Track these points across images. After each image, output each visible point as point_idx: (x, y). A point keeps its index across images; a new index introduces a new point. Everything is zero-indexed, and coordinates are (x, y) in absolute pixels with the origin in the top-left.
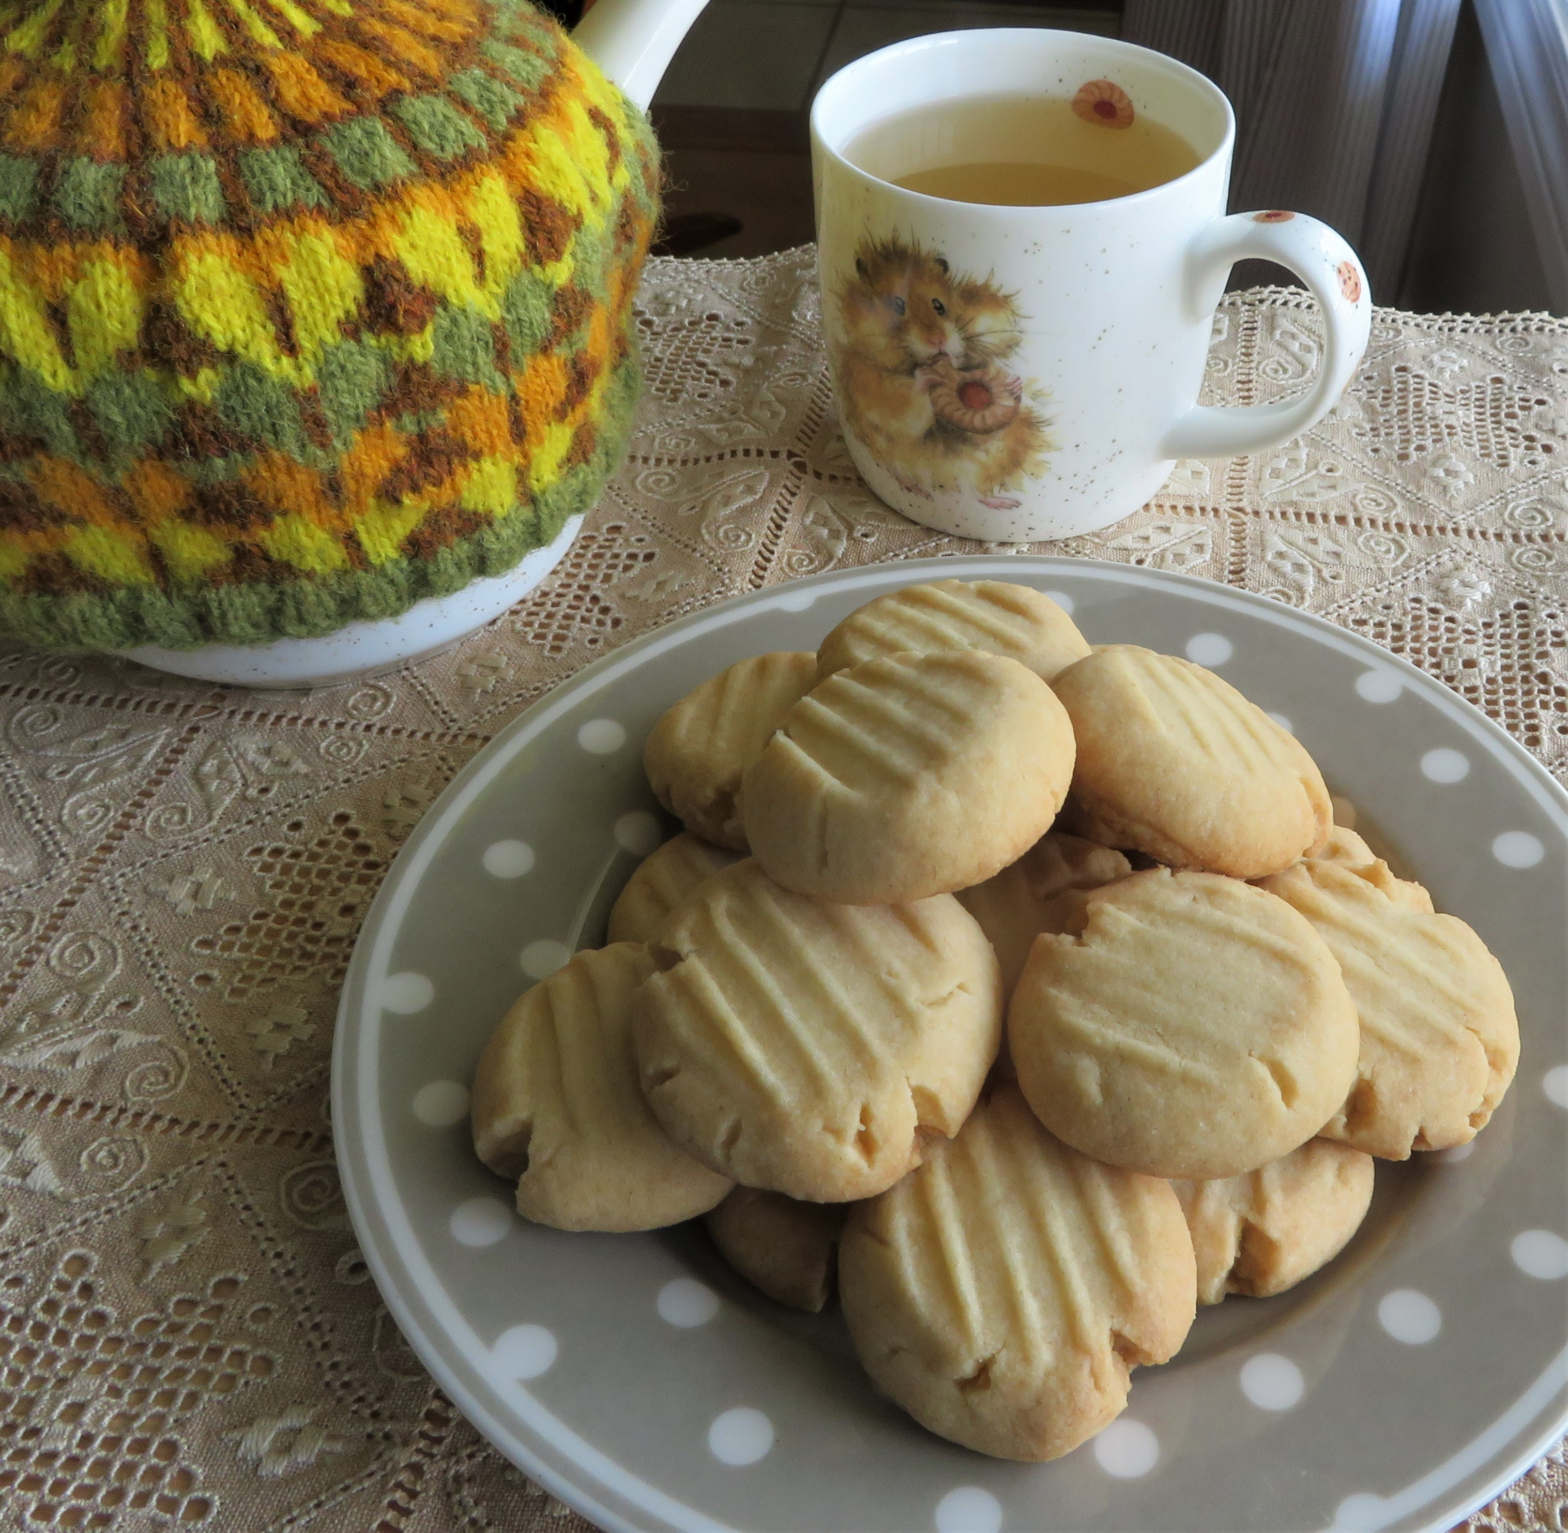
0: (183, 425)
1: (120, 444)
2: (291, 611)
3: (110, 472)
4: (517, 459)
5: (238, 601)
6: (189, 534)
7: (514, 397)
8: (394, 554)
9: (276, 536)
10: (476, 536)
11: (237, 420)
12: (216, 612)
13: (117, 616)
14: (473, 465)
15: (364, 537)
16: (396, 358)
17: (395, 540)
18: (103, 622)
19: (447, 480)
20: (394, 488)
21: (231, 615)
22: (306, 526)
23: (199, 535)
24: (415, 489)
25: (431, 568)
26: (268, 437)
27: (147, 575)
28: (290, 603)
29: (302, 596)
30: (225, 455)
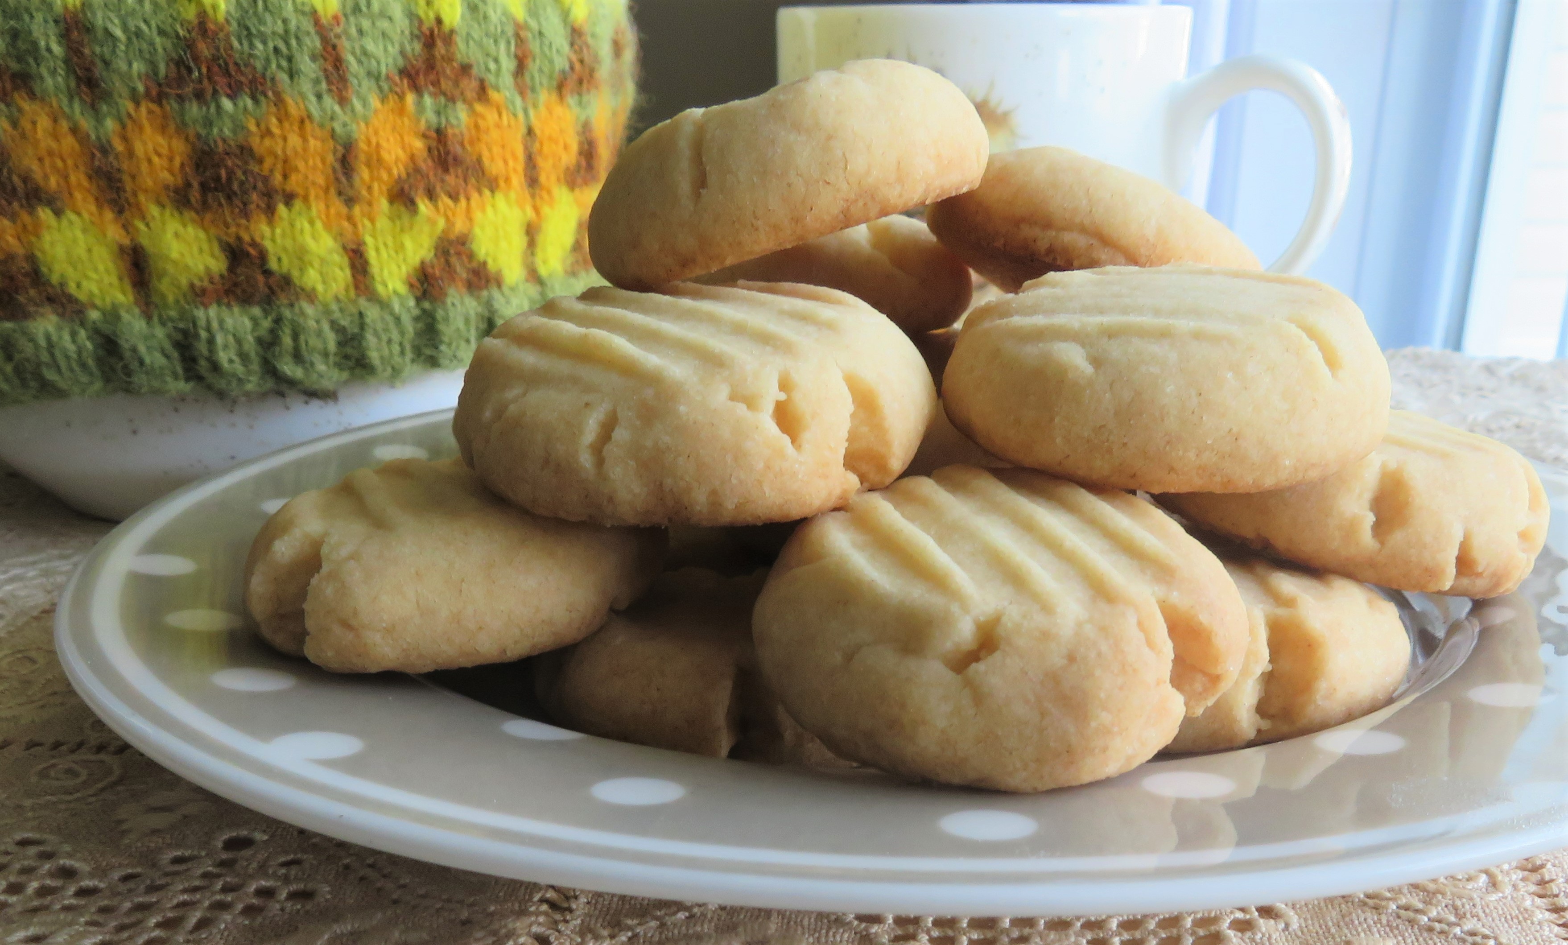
0: (190, 45)
1: (117, 71)
2: (287, 340)
3: (99, 119)
4: (530, 213)
5: (229, 322)
6: (180, 229)
7: (530, 132)
8: (402, 289)
9: (278, 231)
10: (485, 293)
11: (252, 46)
12: (203, 334)
13: (89, 345)
14: (487, 192)
15: (371, 255)
16: (421, 14)
17: (404, 269)
18: (71, 348)
19: (463, 202)
20: (410, 187)
21: (219, 339)
22: (312, 223)
23: (191, 230)
24: (431, 195)
25: (440, 314)
26: (283, 77)
27: (124, 293)
28: (287, 331)
29: (301, 320)
30: (232, 97)
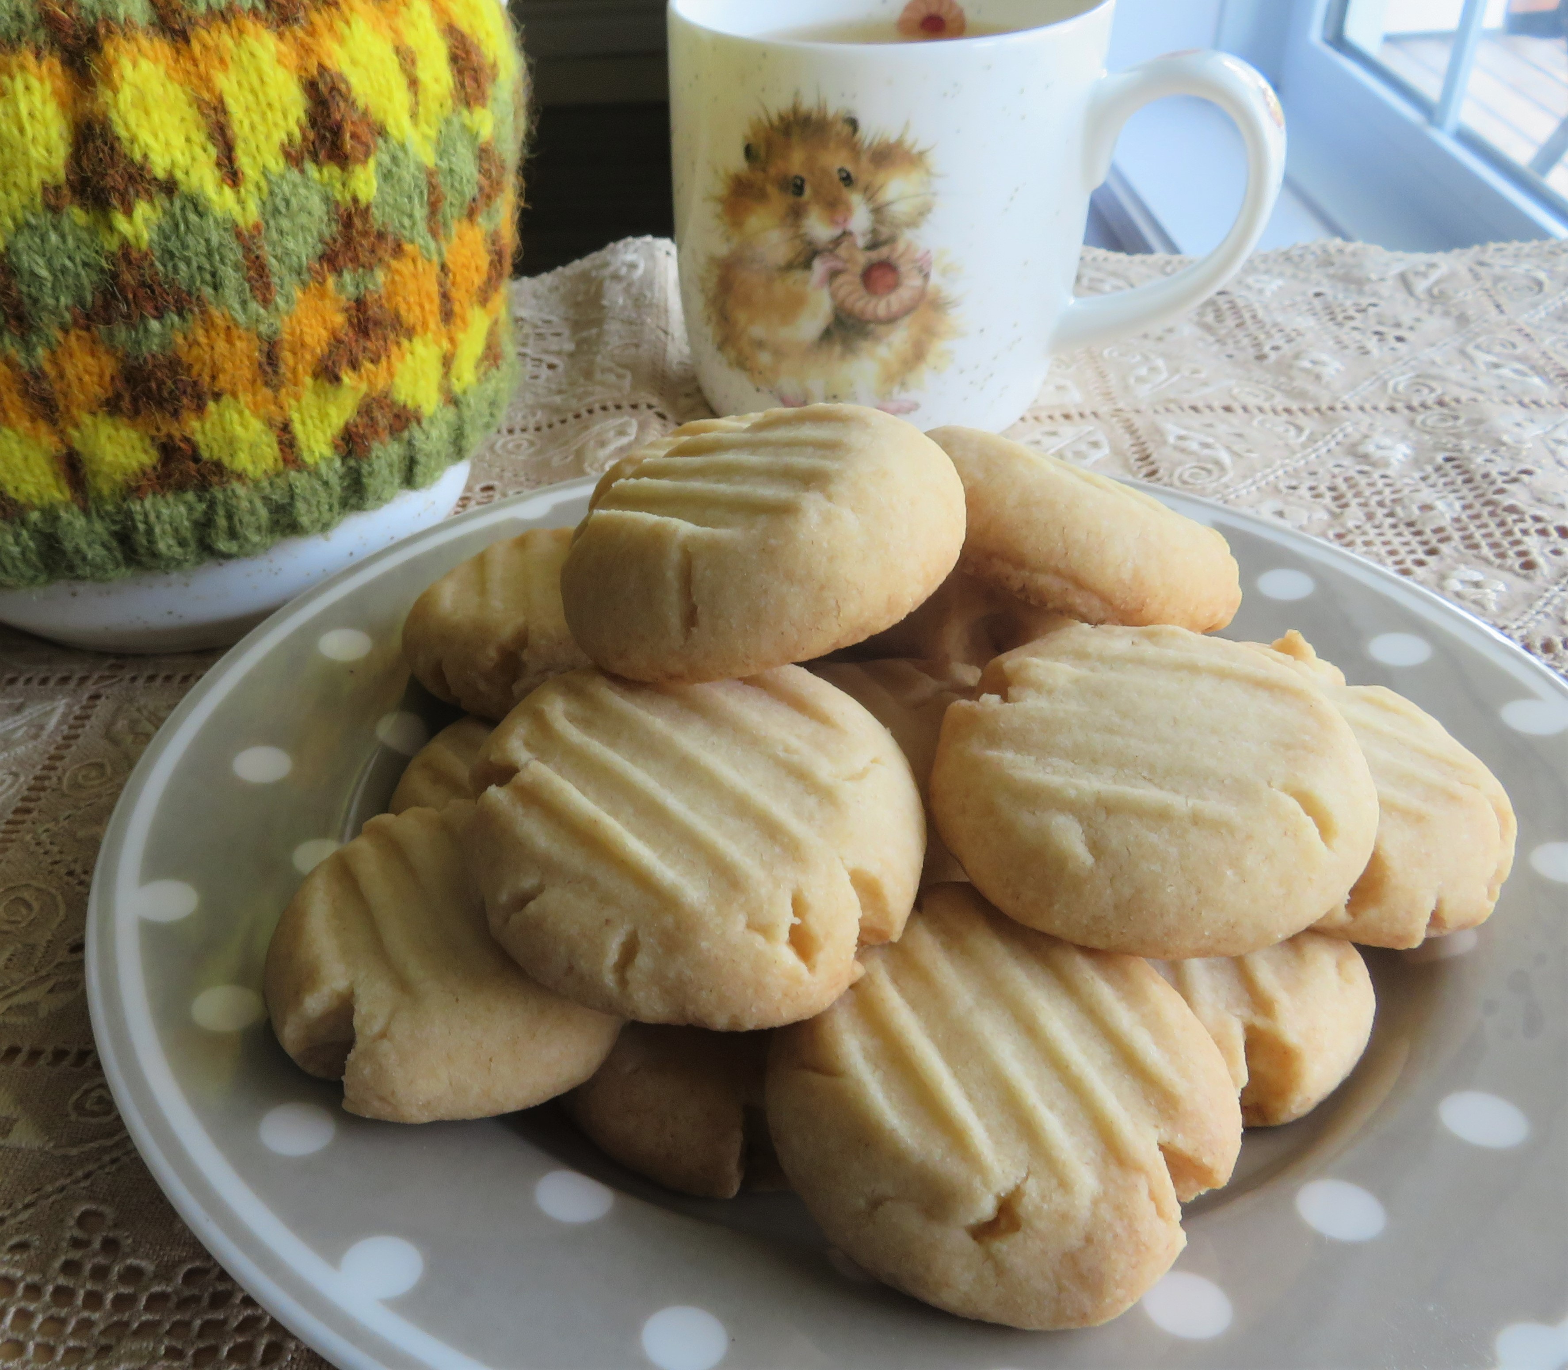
0: (115, 276)
1: (45, 308)
2: (222, 522)
3: (29, 349)
4: (446, 344)
5: (165, 512)
6: (113, 432)
7: (443, 267)
8: (327, 451)
9: (208, 426)
10: (406, 434)
11: (176, 269)
12: (141, 527)
13: (31, 544)
14: (405, 343)
15: (297, 427)
16: (339, 197)
17: (329, 434)
18: (15, 550)
19: (384, 359)
20: (333, 363)
21: (158, 530)
22: (241, 413)
23: (123, 433)
24: (354, 365)
25: (365, 469)
26: (208, 291)
27: (61, 492)
28: (221, 511)
29: (234, 502)
30: (160, 317)
